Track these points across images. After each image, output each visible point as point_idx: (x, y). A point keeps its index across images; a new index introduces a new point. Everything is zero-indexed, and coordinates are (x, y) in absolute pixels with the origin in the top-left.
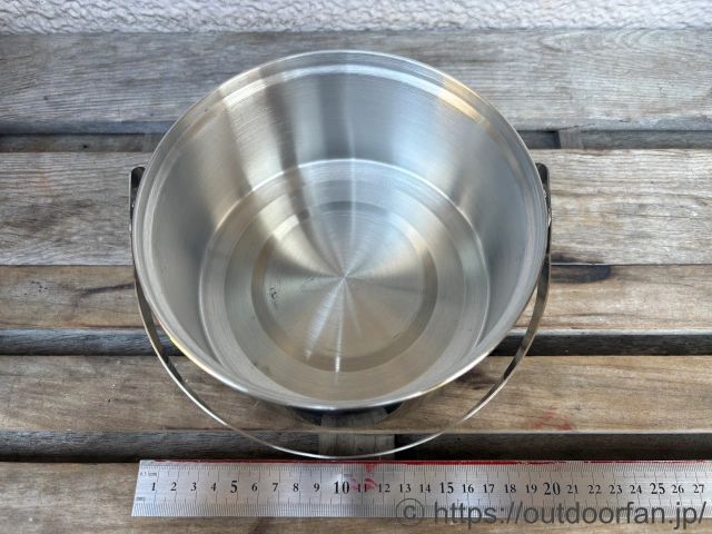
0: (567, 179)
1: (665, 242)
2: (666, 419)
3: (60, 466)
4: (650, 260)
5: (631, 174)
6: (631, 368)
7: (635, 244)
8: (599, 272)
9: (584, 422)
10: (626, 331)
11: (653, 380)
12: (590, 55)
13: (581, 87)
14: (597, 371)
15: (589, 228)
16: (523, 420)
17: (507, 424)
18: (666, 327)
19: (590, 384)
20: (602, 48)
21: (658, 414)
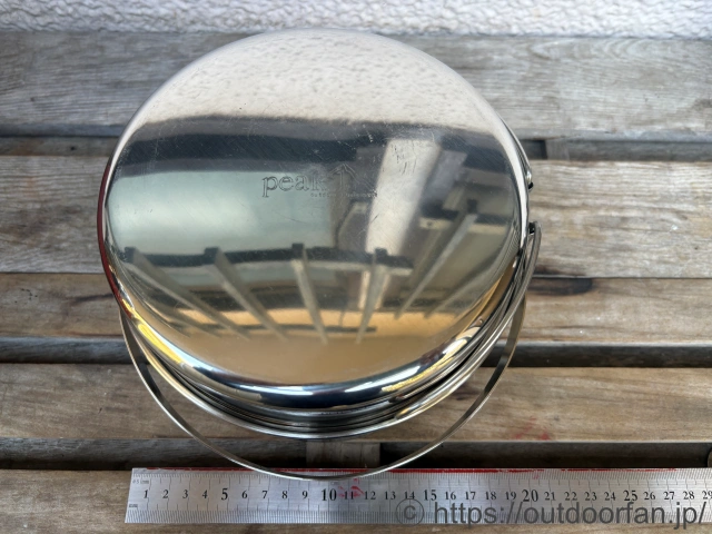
0: (553, 190)
1: (646, 255)
2: (641, 430)
3: (53, 473)
4: (631, 273)
5: (614, 186)
6: (608, 380)
7: (616, 257)
8: (581, 285)
9: (563, 433)
10: (605, 343)
11: (629, 392)
12: (578, 64)
13: (567, 97)
14: (576, 382)
15: (573, 240)
16: (504, 430)
17: (489, 434)
18: (643, 340)
19: (569, 396)
20: (591, 57)
21: (633, 425)
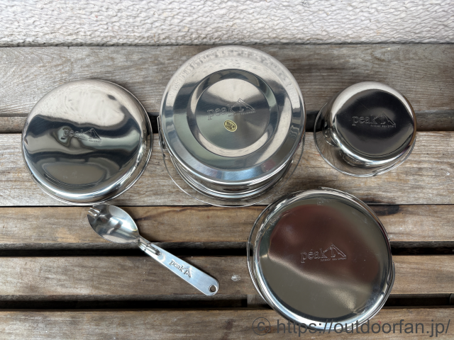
1: (430, 191)
2: (418, 288)
7: (414, 192)
11: (414, 269)
12: (402, 64)
15: (390, 182)
20: (409, 59)
21: (414, 286)
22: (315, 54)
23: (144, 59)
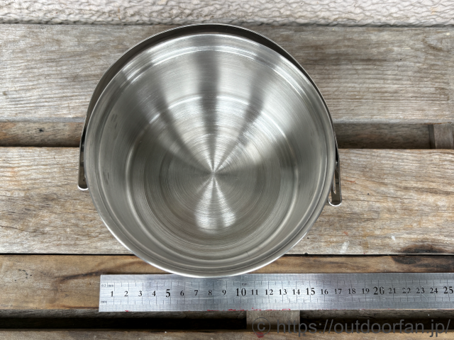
0: (440, 178)
22: (345, 39)
23: (104, 42)
